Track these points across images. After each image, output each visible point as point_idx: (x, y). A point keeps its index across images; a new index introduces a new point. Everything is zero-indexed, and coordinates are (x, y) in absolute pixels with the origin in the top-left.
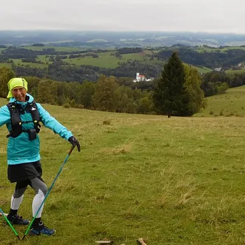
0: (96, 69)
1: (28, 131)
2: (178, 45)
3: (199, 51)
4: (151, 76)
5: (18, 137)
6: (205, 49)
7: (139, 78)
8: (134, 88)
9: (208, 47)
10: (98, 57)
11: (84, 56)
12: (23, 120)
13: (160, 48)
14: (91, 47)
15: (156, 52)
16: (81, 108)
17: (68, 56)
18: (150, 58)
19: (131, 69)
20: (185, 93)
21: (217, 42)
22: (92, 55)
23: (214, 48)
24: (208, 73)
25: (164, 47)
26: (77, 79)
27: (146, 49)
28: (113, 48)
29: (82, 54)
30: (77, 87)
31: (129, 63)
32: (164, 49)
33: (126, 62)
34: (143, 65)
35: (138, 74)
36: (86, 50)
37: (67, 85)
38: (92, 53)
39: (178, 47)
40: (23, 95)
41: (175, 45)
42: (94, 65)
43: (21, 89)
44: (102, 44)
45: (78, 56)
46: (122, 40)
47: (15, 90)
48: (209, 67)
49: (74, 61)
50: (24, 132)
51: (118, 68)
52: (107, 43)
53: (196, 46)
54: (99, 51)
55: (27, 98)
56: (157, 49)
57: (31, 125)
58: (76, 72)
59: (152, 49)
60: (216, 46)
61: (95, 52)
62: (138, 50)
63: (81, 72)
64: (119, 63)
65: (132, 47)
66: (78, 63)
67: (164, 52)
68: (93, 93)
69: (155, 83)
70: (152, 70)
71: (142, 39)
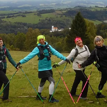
0: (25, 24)
1: (47, 57)
2: (79, 6)
3: (93, 10)
4: (62, 27)
5: (43, 59)
6: (96, 8)
7: (53, 29)
8: (51, 36)
9: (99, 7)
10: (25, 16)
11: (16, 16)
12: (44, 52)
13: (66, 9)
14: (20, 10)
15: (64, 12)
16: (18, 50)
17: (6, 16)
18: (60, 16)
19: (48, 23)
20: (87, 38)
21: (103, 3)
22: (22, 15)
23: (102, 8)
24: (99, 24)
25: (69, 8)
26: (12, 31)
27: (57, 10)
28: (35, 10)
29: (15, 15)
30: (13, 37)
31: (46, 19)
32: (69, 10)
33: (44, 19)
34: (56, 21)
35: (53, 27)
36: (17, 12)
37: (7, 36)
38: (21, 14)
39: (78, 8)
40: (44, 42)
41: (76, 7)
42: (23, 22)
43: (42, 39)
44: (28, 8)
45: (12, 17)
46: (41, 5)
47: (40, 40)
48: (100, 20)
49: (10, 20)
50: (45, 57)
51: (39, 23)
52: (31, 7)
53: (90, 7)
54: (26, 13)
55: (45, 43)
56: (64, 10)
57: (48, 54)
58: (12, 27)
59: (61, 10)
60: (103, 7)
61: (23, 13)
62: (52, 11)
63: (15, 27)
64: (40, 20)
65: (48, 9)
66: (12, 21)
67: (69, 11)
68: (24, 41)
69: (65, 32)
70: (62, 24)
71: (54, 4)
